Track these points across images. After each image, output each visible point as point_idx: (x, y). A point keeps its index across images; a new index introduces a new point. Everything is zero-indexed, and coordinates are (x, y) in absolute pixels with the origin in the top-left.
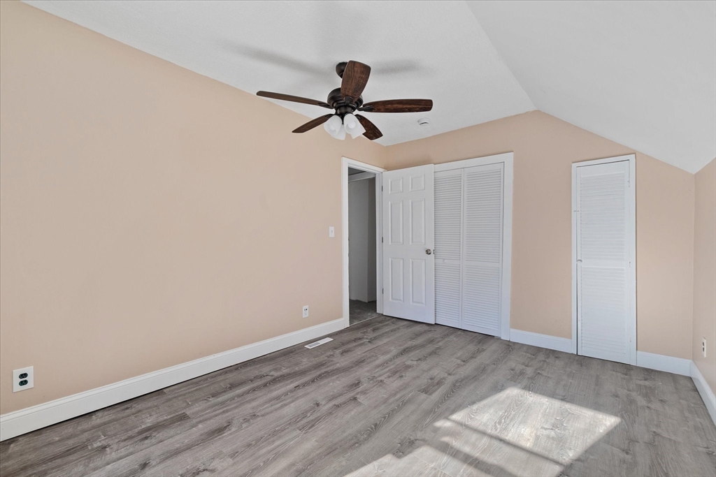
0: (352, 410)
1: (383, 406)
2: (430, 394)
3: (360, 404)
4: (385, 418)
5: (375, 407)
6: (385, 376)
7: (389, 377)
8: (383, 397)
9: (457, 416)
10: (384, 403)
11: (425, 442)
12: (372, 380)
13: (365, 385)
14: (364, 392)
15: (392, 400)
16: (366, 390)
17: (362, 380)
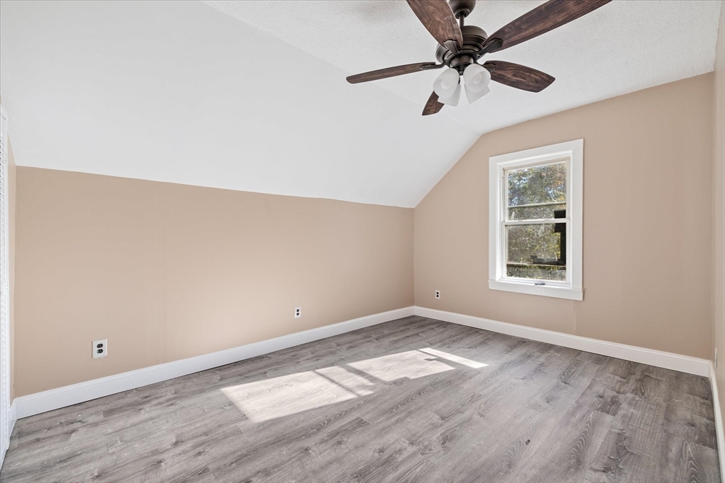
0: (443, 407)
1: (412, 409)
2: (358, 418)
3: (437, 412)
4: (412, 399)
5: (420, 408)
6: (405, 454)
7: (400, 451)
8: (412, 418)
9: (350, 396)
10: (411, 412)
11: (385, 383)
12: (426, 447)
13: (434, 438)
14: (435, 426)
15: (402, 415)
16: (433, 429)
17: (439, 447)
